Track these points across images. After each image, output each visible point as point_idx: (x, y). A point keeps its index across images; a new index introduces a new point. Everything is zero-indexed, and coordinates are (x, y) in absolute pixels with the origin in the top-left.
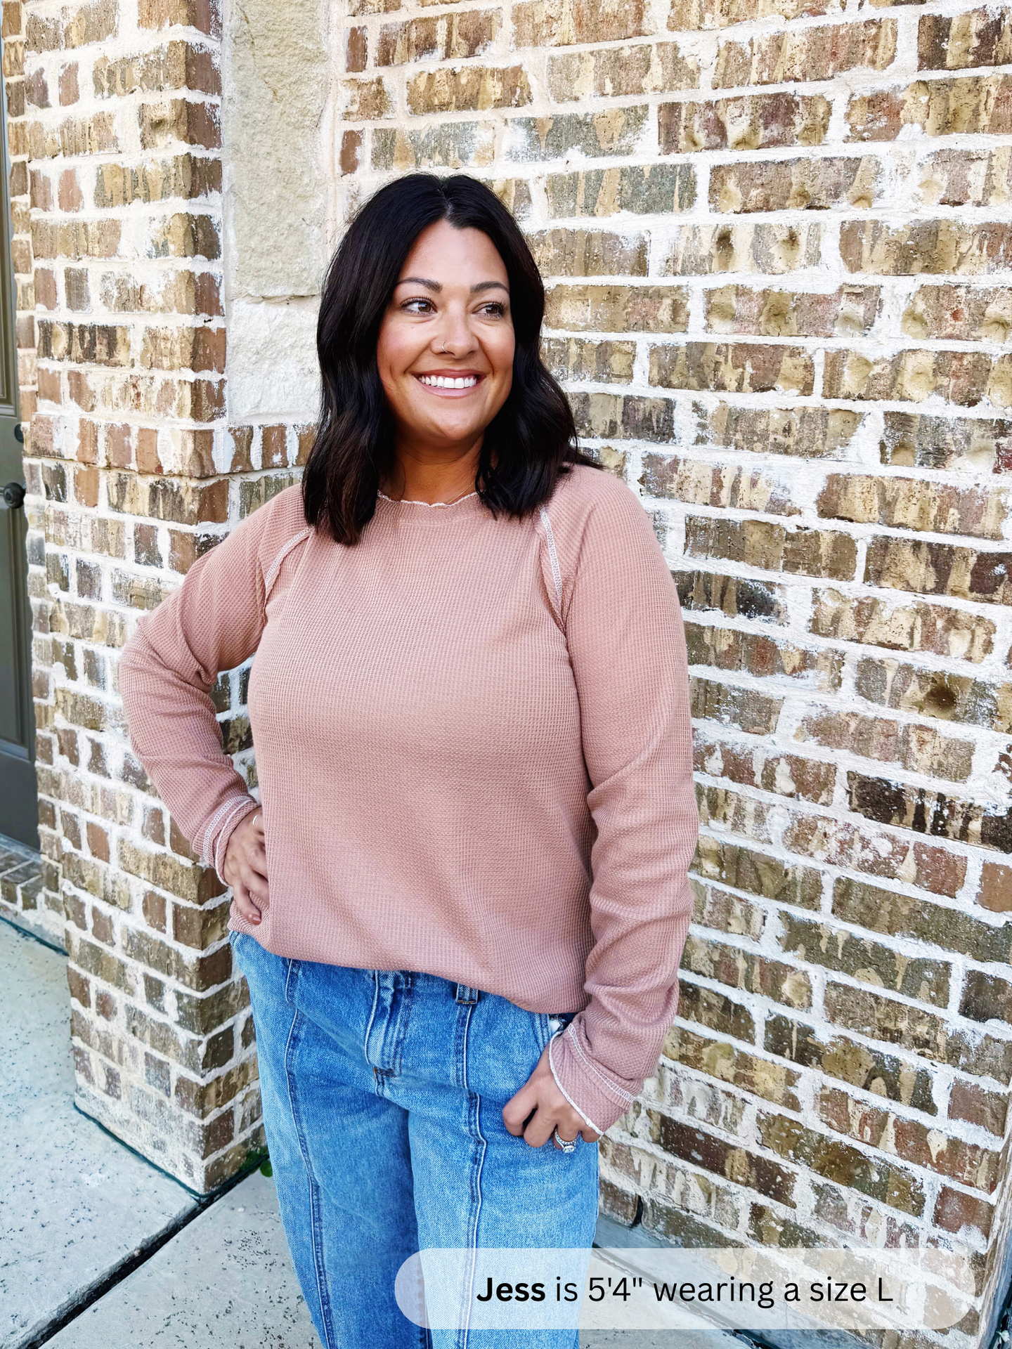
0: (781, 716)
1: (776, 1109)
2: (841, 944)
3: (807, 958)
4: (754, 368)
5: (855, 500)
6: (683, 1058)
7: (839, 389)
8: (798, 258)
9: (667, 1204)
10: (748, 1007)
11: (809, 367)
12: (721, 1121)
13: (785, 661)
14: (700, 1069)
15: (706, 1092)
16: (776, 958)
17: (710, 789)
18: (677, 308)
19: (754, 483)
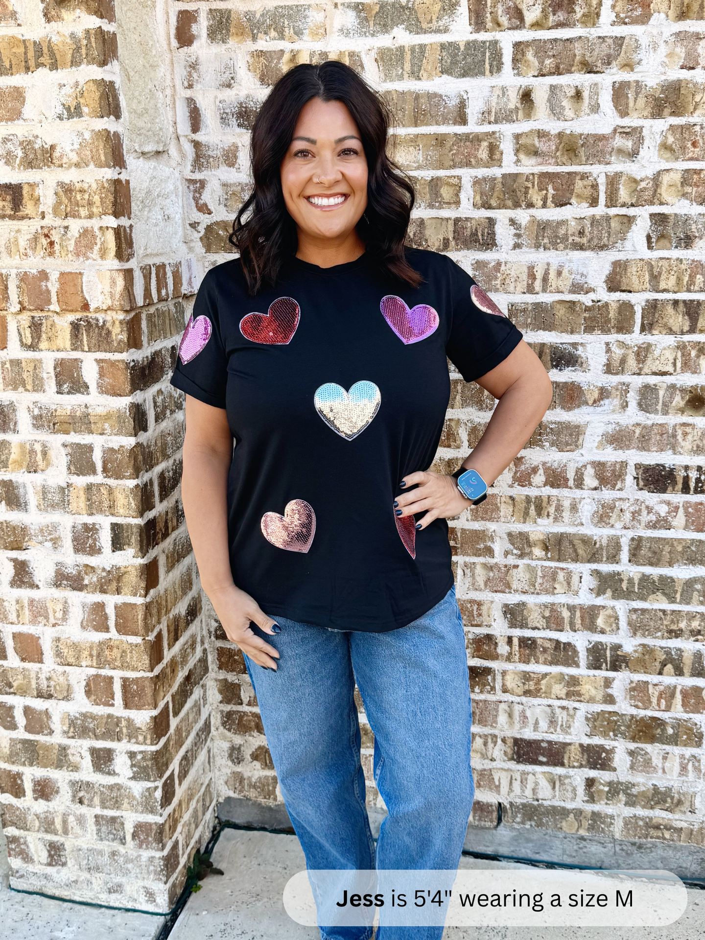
0: (586, 435)
1: (598, 708)
2: (636, 582)
3: (614, 597)
4: (554, 190)
5: (633, 277)
6: (527, 693)
7: (617, 200)
8: (583, 109)
9: (522, 801)
10: (573, 642)
11: (595, 186)
12: (558, 729)
13: (588, 397)
14: (540, 697)
15: (545, 712)
16: (591, 603)
17: (536, 497)
18: (493, 149)
19: (559, 273)
